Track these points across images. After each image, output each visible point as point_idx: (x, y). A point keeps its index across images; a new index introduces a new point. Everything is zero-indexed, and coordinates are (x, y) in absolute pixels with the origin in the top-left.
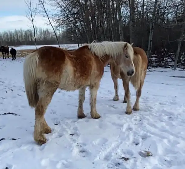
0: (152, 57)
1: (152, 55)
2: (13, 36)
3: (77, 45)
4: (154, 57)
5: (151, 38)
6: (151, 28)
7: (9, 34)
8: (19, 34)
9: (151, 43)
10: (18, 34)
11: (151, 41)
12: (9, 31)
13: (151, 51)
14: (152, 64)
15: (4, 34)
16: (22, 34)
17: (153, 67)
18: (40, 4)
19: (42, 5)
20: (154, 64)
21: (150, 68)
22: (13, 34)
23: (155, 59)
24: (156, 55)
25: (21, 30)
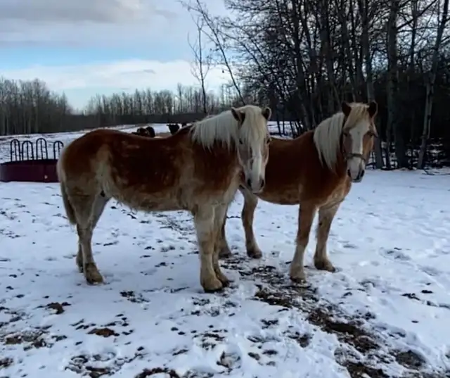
0: (432, 148)
1: (432, 145)
2: (131, 104)
3: (276, 123)
4: (436, 147)
5: (428, 111)
6: (428, 93)
7: (122, 100)
8: (144, 99)
9: (430, 121)
10: (142, 100)
11: (429, 117)
12: (124, 94)
13: (431, 137)
14: (433, 161)
15: (113, 100)
16: (150, 99)
17: (434, 166)
18: (217, 50)
19: (220, 51)
20: (436, 161)
21: (428, 169)
22: (131, 100)
23: (439, 151)
24: (441, 145)
25: (149, 92)
